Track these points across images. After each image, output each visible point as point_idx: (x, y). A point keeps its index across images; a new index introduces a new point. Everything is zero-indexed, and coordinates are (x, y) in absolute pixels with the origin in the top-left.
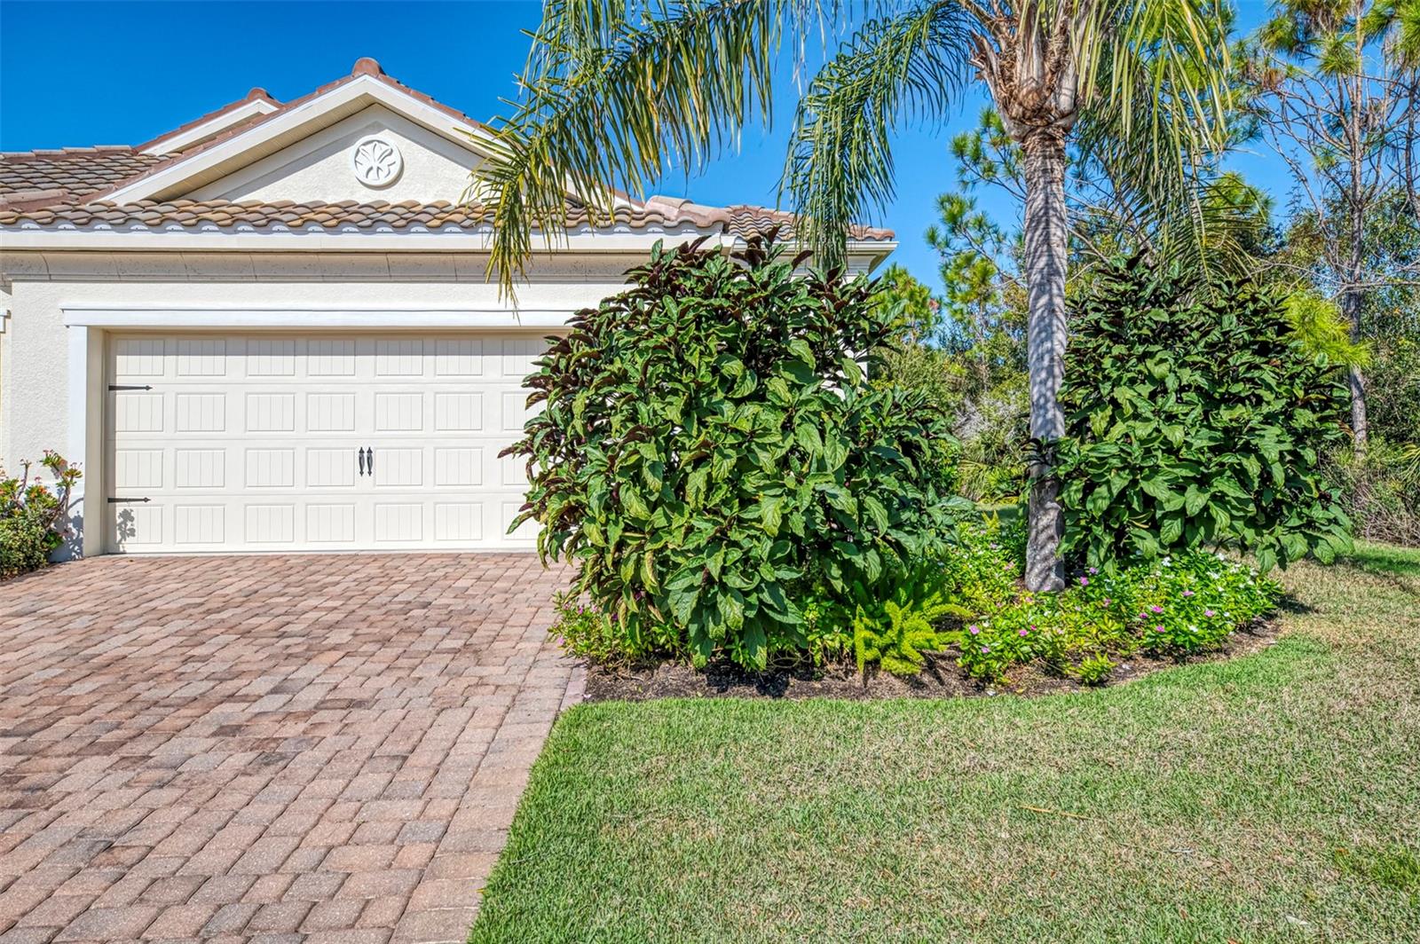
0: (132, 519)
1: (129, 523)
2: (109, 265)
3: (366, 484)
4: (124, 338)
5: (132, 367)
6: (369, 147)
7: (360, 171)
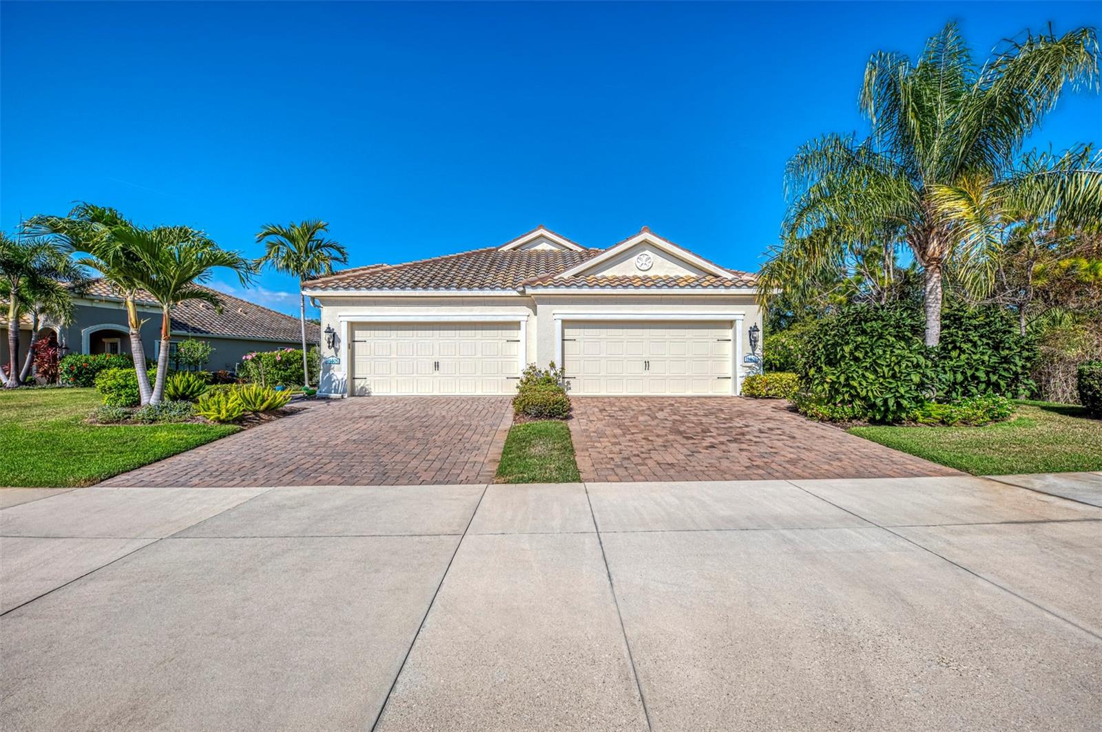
0: (570, 384)
1: (567, 385)
2: (570, 299)
3: (647, 373)
4: (567, 324)
5: (570, 333)
6: (642, 257)
7: (638, 265)
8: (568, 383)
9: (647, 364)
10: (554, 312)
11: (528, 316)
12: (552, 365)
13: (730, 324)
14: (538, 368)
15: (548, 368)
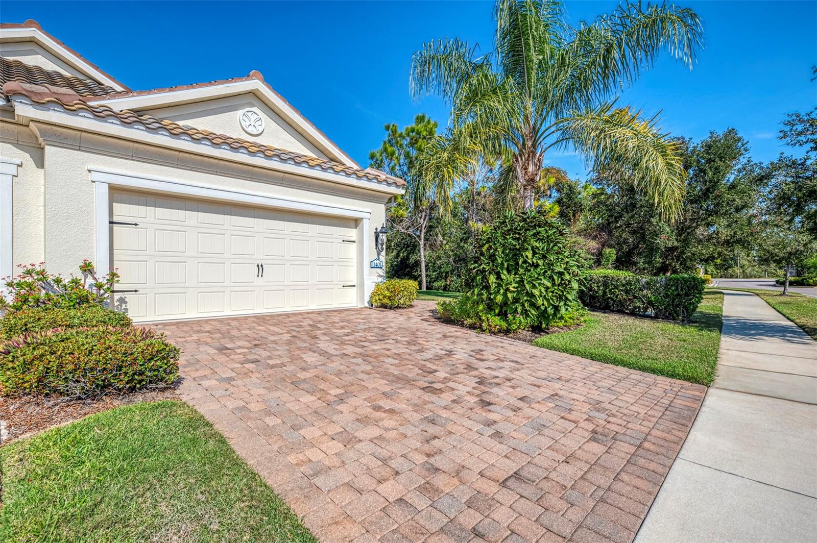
0: (126, 303)
1: (124, 306)
2: (128, 148)
3: (260, 281)
4: (118, 193)
5: (123, 211)
6: (249, 114)
7: (244, 124)
8: (122, 301)
9: (260, 267)
10: (91, 167)
11: (20, 166)
12: (87, 269)
13: (355, 222)
14: (52, 273)
15: (79, 275)
